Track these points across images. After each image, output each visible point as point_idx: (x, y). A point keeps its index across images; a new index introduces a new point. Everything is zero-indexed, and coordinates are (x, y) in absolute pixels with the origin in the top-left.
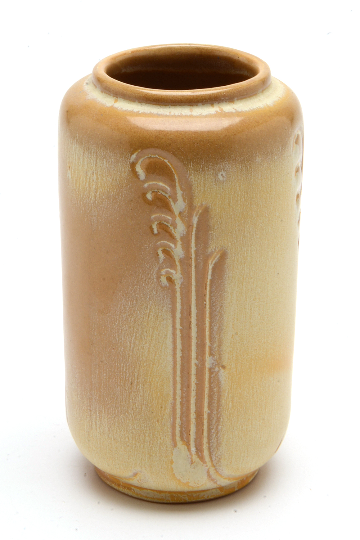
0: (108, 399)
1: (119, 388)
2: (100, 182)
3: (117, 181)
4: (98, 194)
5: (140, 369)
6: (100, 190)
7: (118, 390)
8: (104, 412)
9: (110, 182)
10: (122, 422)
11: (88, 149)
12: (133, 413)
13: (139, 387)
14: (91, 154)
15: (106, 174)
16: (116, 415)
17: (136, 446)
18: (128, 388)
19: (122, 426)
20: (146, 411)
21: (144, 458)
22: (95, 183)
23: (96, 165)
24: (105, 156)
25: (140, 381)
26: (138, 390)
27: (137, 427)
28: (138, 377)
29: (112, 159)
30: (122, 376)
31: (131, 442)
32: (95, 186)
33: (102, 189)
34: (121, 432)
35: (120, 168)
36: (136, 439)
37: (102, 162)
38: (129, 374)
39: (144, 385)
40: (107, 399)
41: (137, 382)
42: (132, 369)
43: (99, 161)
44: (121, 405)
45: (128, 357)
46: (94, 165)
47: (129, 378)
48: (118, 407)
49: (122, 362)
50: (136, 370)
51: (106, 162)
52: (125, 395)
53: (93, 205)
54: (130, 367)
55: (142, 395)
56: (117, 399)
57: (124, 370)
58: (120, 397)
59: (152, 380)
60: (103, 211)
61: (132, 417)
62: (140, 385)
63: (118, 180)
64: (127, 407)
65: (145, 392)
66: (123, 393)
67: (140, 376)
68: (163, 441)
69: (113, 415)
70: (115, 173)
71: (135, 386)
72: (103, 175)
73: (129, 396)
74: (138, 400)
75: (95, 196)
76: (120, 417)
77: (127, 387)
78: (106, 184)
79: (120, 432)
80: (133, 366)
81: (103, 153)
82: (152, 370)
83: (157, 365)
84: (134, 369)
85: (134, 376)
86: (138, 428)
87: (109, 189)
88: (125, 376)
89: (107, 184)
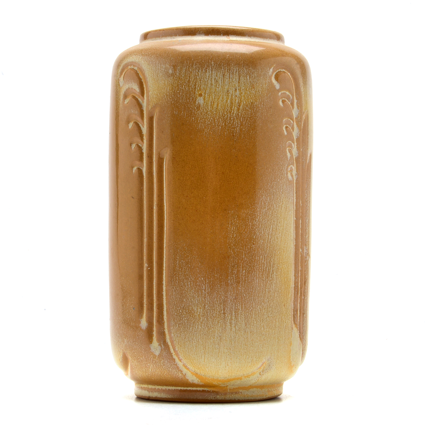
0: (246, 295)
1: (257, 280)
2: (243, 96)
3: (259, 92)
4: (241, 107)
5: (275, 257)
6: (243, 102)
7: (257, 282)
8: (241, 309)
9: (253, 94)
10: (259, 313)
11: (229, 71)
12: (268, 301)
13: (274, 275)
14: (233, 73)
15: (249, 88)
16: (254, 308)
17: (269, 333)
18: (266, 278)
19: (258, 316)
20: (277, 297)
21: (274, 344)
22: (238, 98)
23: (239, 82)
24: (248, 72)
25: (274, 270)
26: (273, 278)
27: (270, 314)
28: (273, 266)
29: (255, 75)
30: (261, 268)
31: (265, 330)
32: (239, 100)
33: (245, 101)
34: (258, 323)
35: (262, 80)
36: (270, 326)
37: (245, 78)
38: (267, 265)
39: (277, 273)
40: (245, 295)
41: (273, 270)
42: (269, 259)
43: (242, 78)
44: (258, 296)
45: (266, 248)
46: (237, 82)
47: (266, 268)
48: (256, 299)
49: (261, 254)
50: (272, 259)
51: (250, 78)
52: (263, 285)
53: (235, 118)
54: (267, 258)
55: (275, 282)
56: (255, 291)
57: (263, 262)
58: (258, 289)
59: (282, 267)
60: (247, 120)
61: (267, 305)
62: (275, 273)
63: (261, 91)
64: (263, 297)
65: (277, 279)
66: (260, 284)
67: (275, 264)
68: (287, 324)
69: (251, 308)
70: (258, 85)
71: (271, 275)
72: (246, 89)
73: (266, 286)
74: (272, 288)
75: (238, 109)
76: (257, 308)
77: (264, 277)
78: (249, 97)
79: (257, 323)
80: (270, 256)
81: (246, 71)
82: (282, 258)
83: (286, 253)
84: (271, 259)
85: (270, 265)
86: (271, 316)
87: (253, 100)
88: (264, 267)
89: (251, 97)
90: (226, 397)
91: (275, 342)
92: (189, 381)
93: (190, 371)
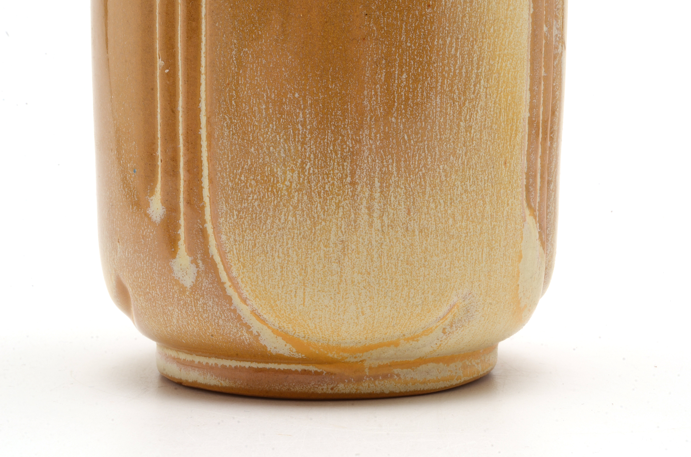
0: (408, 136)
1: (438, 100)
5: (482, 42)
7: (436, 104)
8: (395, 173)
10: (441, 182)
12: (466, 153)
13: (480, 88)
16: (428, 170)
17: (467, 233)
18: (459, 94)
19: (441, 190)
20: (489, 143)
21: (480, 259)
25: (481, 73)
26: (478, 94)
27: (470, 186)
28: (478, 64)
30: (447, 69)
31: (458, 225)
34: (439, 207)
36: (469, 215)
38: (463, 60)
39: (488, 81)
40: (406, 137)
41: (477, 76)
42: (468, 46)
44: (441, 139)
45: (462, 18)
47: (461, 68)
48: (434, 148)
49: (449, 33)
50: (475, 47)
52: (452, 113)
54: (464, 44)
55: (483, 104)
56: (432, 128)
57: (453, 52)
58: (439, 122)
59: (501, 67)
61: (463, 163)
62: (482, 81)
64: (454, 142)
65: (488, 97)
66: (446, 109)
67: (483, 59)
68: (511, 209)
69: (421, 170)
71: (472, 86)
73: (460, 113)
74: (476, 119)
76: (438, 170)
77: (457, 91)
79: (436, 207)
80: (471, 39)
82: (501, 43)
83: (510, 31)
84: (473, 46)
85: (472, 61)
86: (472, 189)
88: (455, 66)
90: (361, 387)
91: (482, 254)
92: (269, 349)
93: (269, 327)
